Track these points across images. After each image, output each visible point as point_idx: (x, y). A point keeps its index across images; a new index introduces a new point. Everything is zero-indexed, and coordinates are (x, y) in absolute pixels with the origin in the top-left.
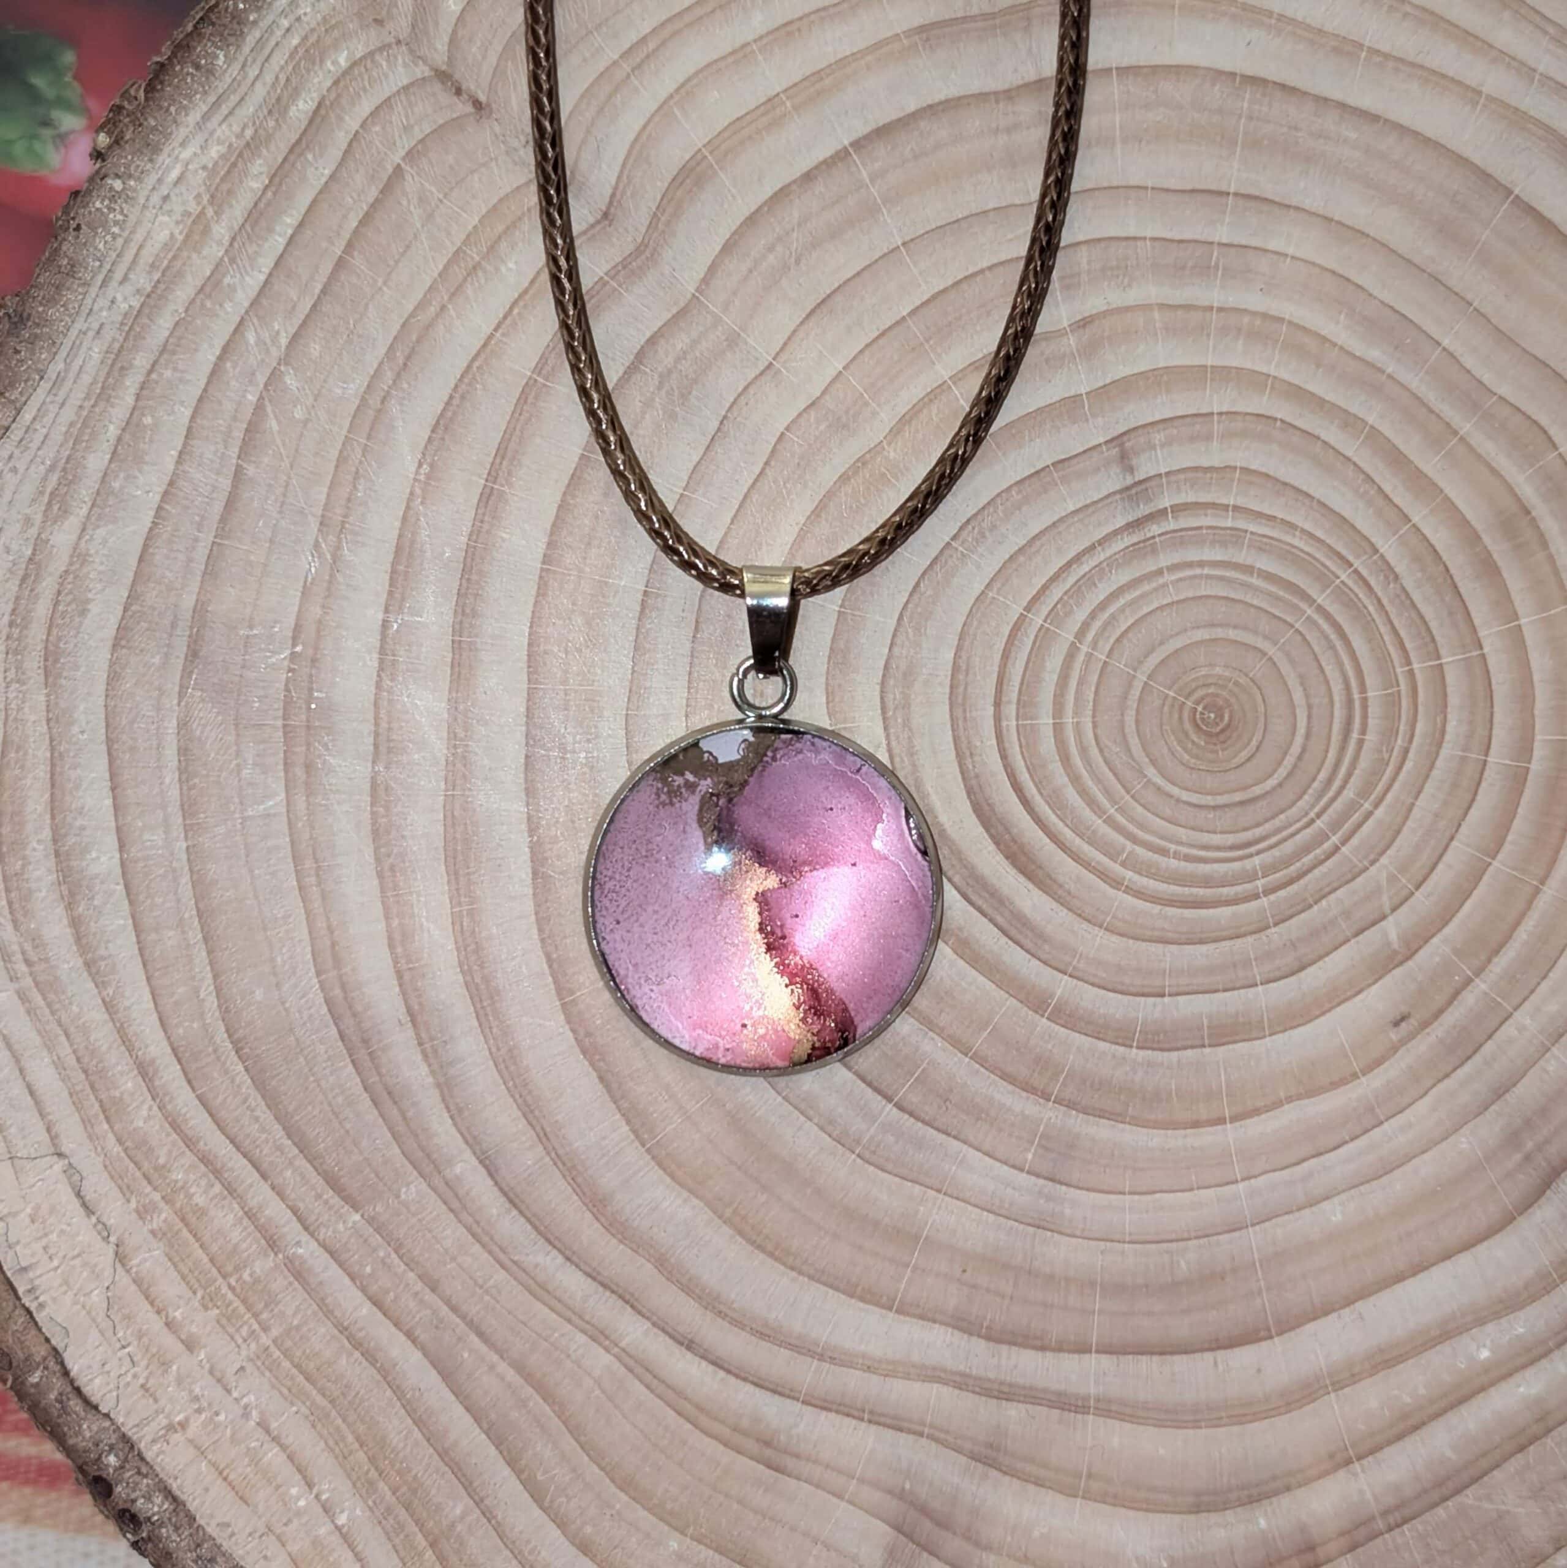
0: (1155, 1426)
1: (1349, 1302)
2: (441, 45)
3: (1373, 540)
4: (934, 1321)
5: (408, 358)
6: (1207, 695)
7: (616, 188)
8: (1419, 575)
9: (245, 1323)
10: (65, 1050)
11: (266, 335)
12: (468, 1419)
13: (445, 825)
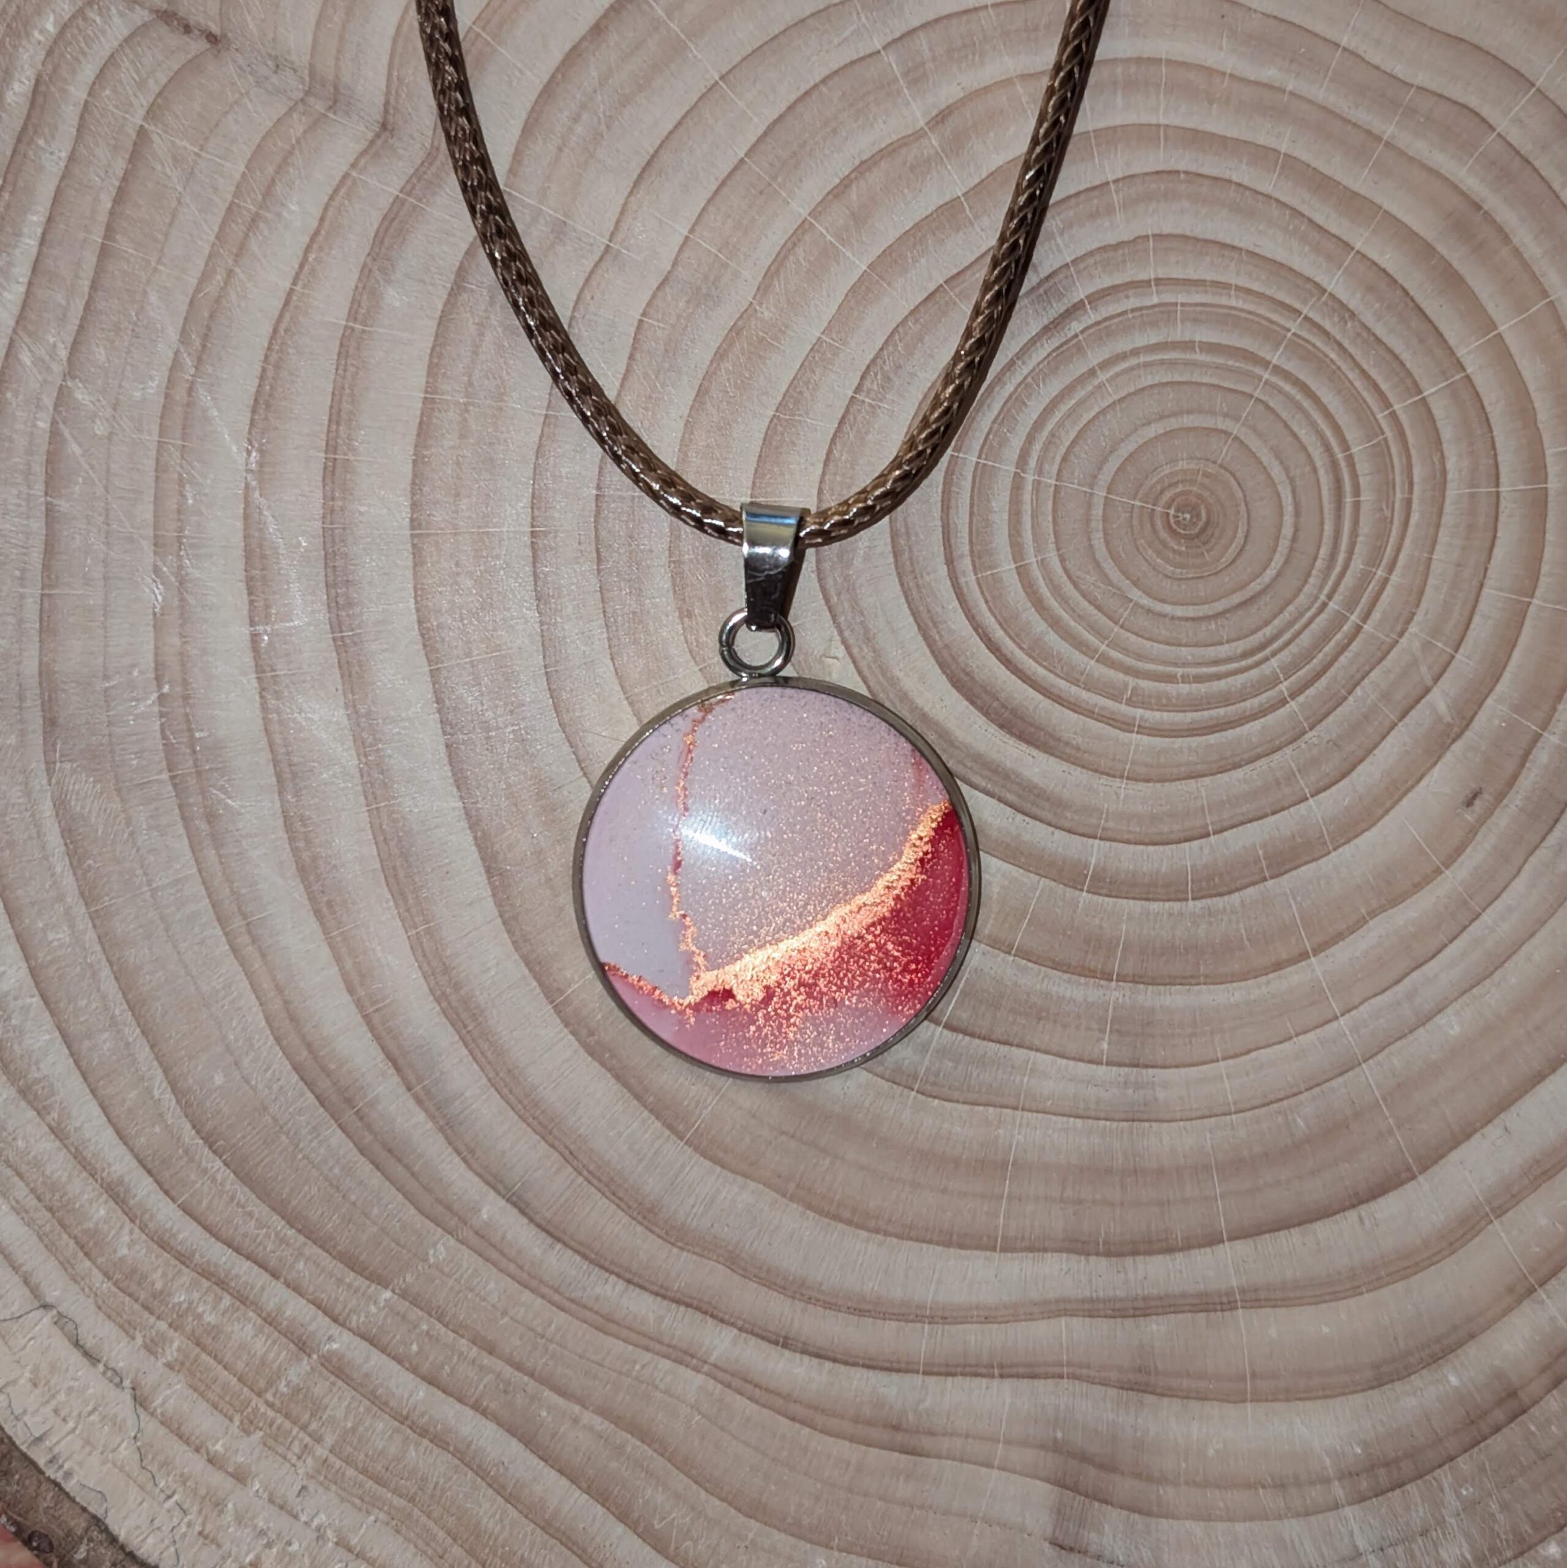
0: (1312, 1304)
1: (1488, 1119)
3: (1318, 279)
4: (1045, 1250)
5: (205, 337)
6: (1178, 495)
7: (388, 93)
8: (1377, 305)
9: (294, 1438)
10: (20, 1190)
11: (42, 352)
12: (564, 1482)
13: (376, 843)
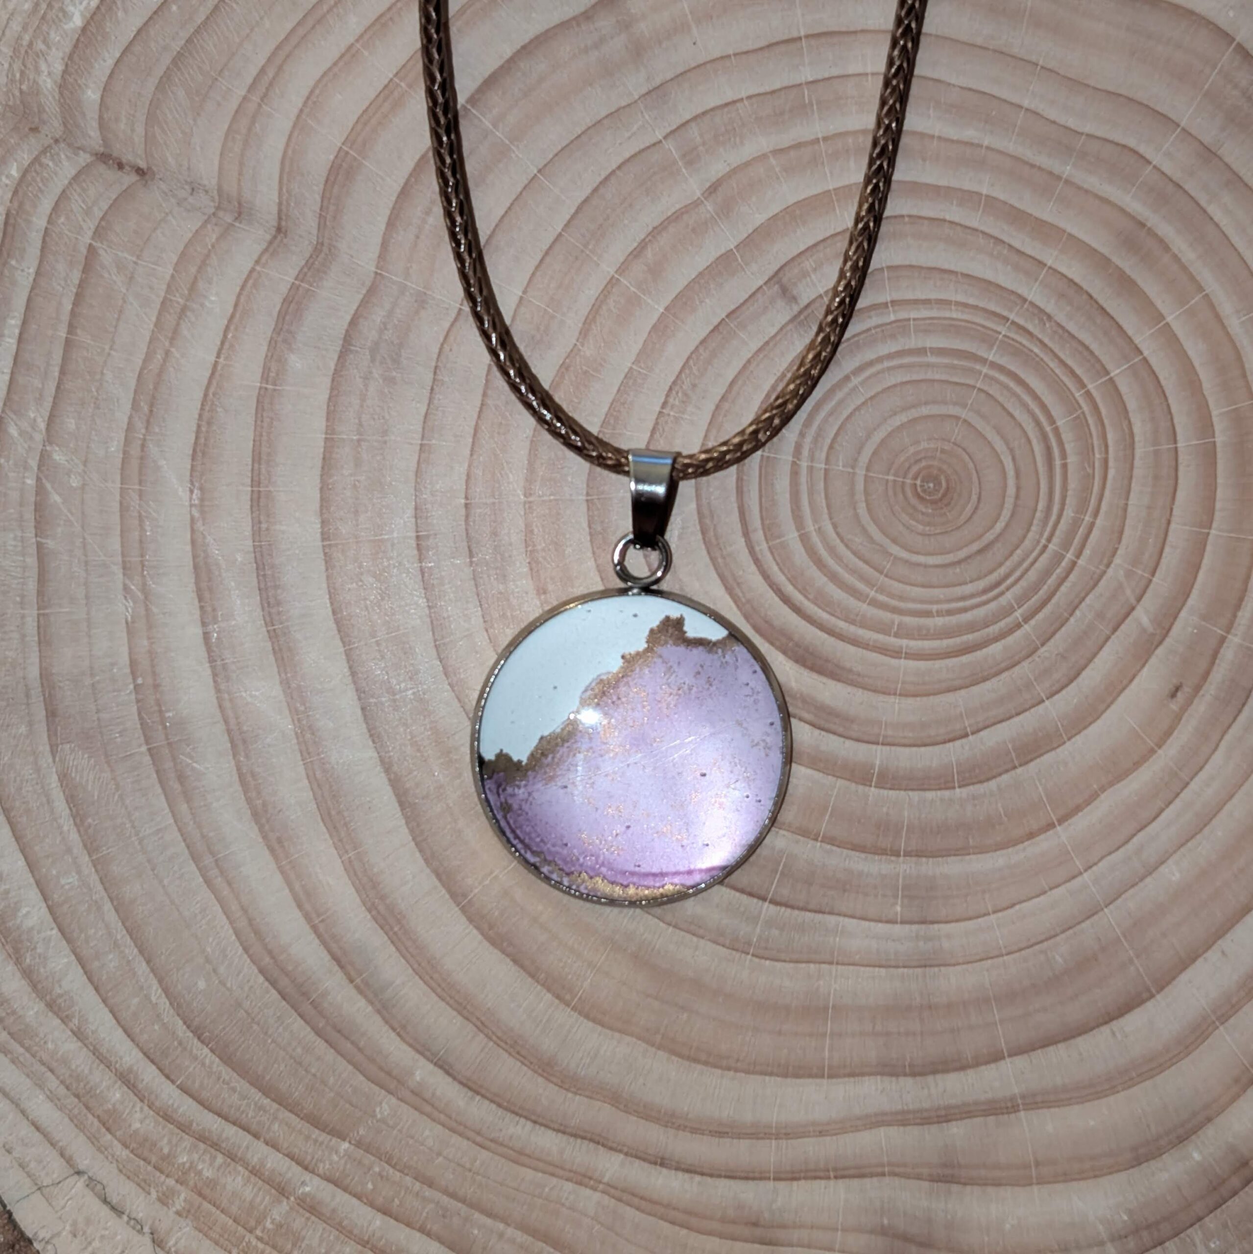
0: (1078, 1103)
1: (1208, 946)
2: (94, 133)
3: (1020, 291)
4: (862, 1074)
5: (152, 405)
6: (922, 469)
7: (280, 204)
8: (1068, 308)
10: (53, 1083)
11: (25, 425)
13: (312, 789)
